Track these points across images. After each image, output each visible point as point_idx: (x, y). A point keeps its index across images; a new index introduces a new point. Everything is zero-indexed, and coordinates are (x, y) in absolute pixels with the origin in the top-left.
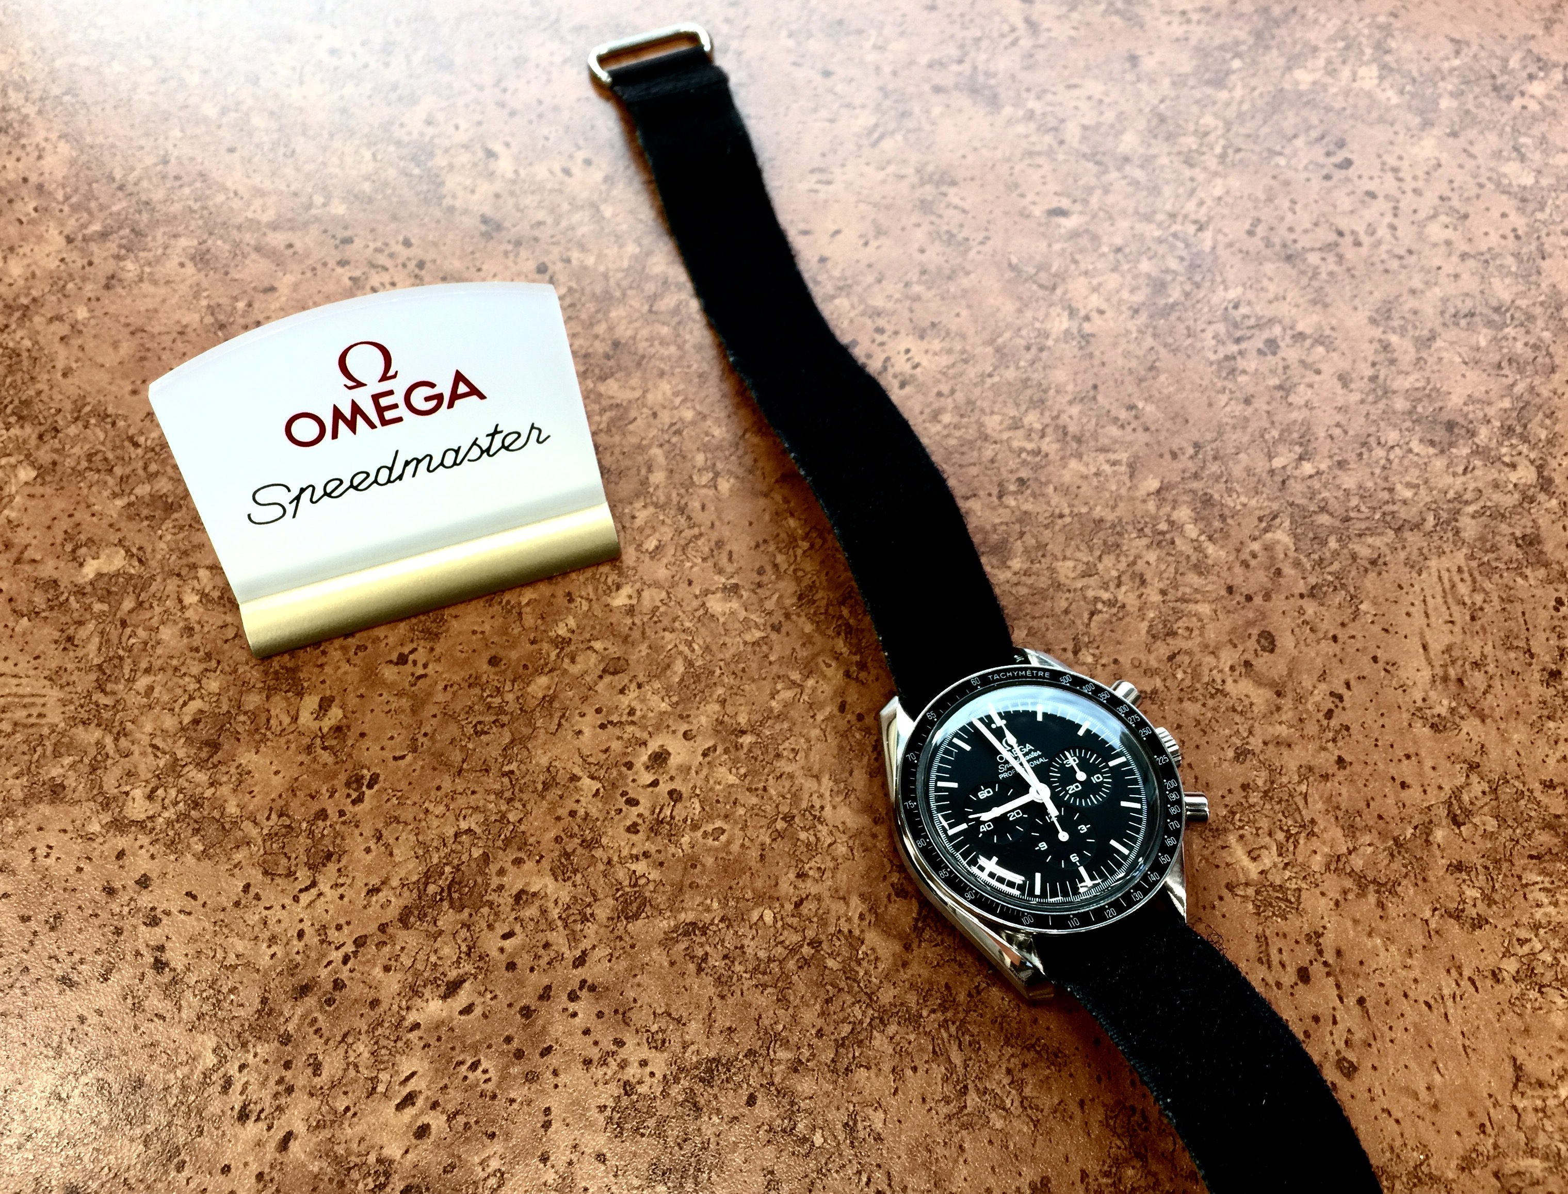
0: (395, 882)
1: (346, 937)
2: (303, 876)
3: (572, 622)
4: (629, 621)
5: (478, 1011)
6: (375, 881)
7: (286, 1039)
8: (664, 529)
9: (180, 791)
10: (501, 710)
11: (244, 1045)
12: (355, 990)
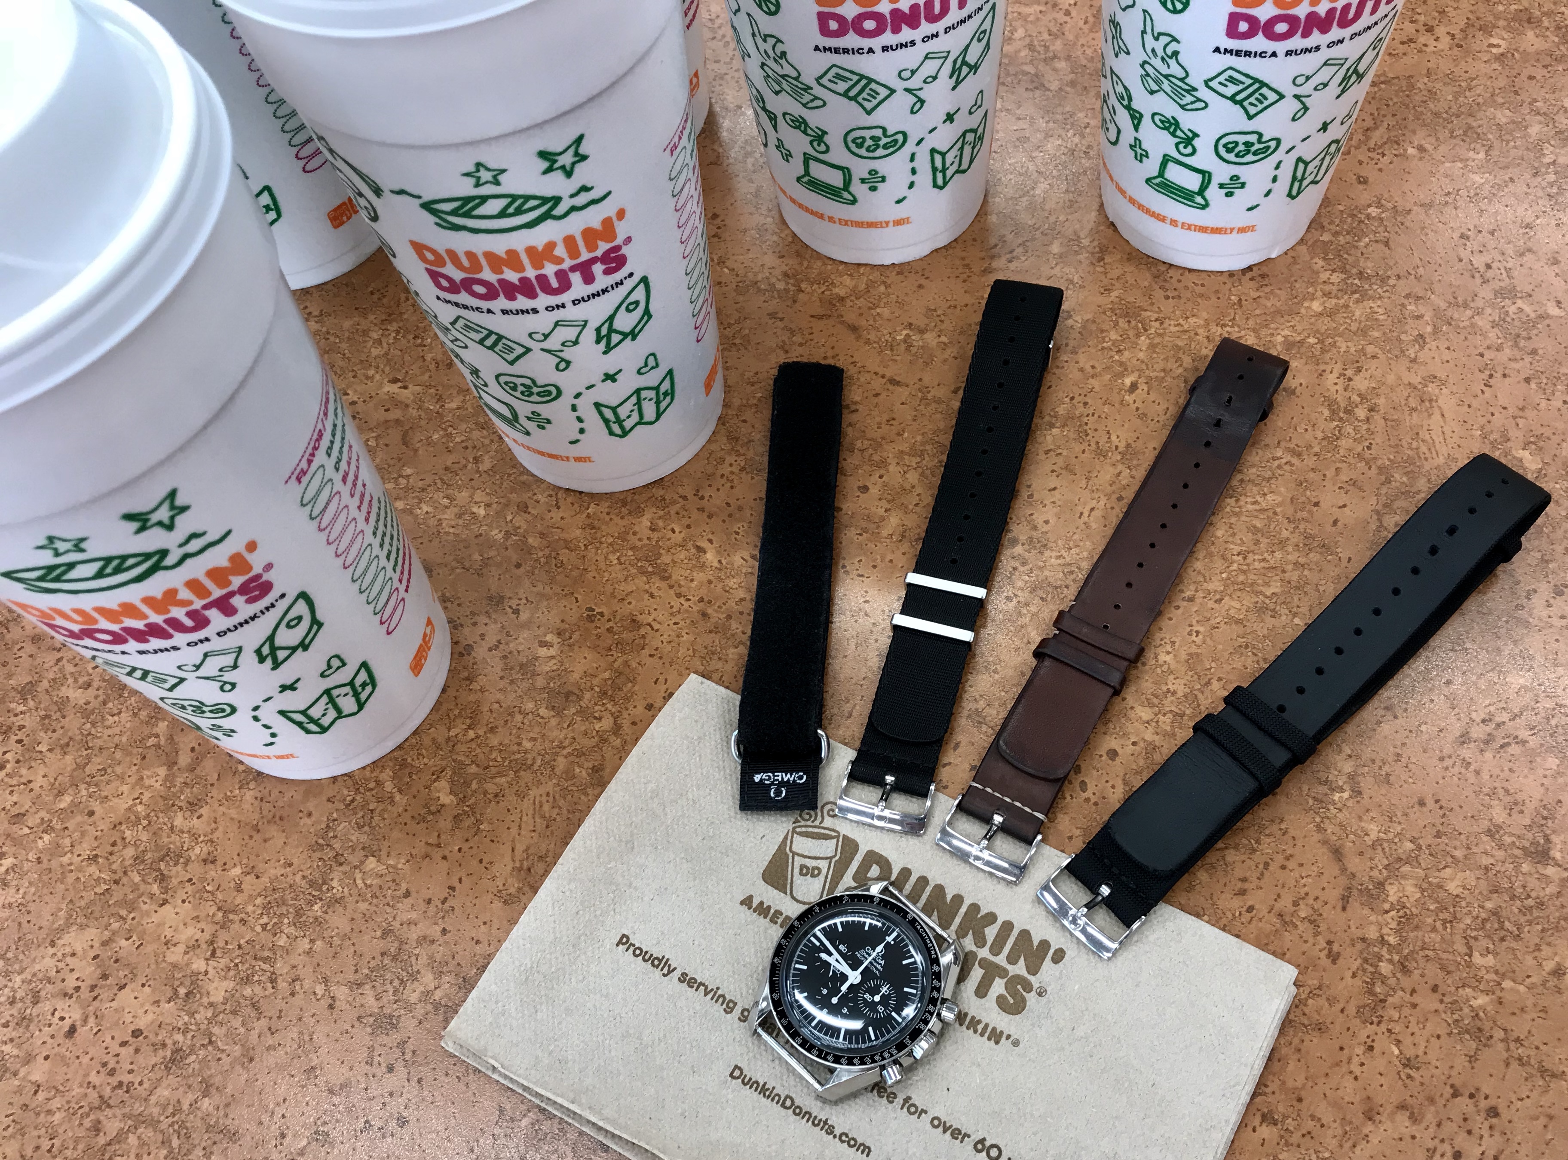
0: (647, 587)
1: (676, 603)
2: (642, 631)
3: (493, 533)
4: (495, 506)
5: (710, 536)
6: (646, 596)
7: (729, 617)
8: (436, 496)
9: (596, 704)
10: (548, 557)
11: (733, 635)
12: (703, 592)
